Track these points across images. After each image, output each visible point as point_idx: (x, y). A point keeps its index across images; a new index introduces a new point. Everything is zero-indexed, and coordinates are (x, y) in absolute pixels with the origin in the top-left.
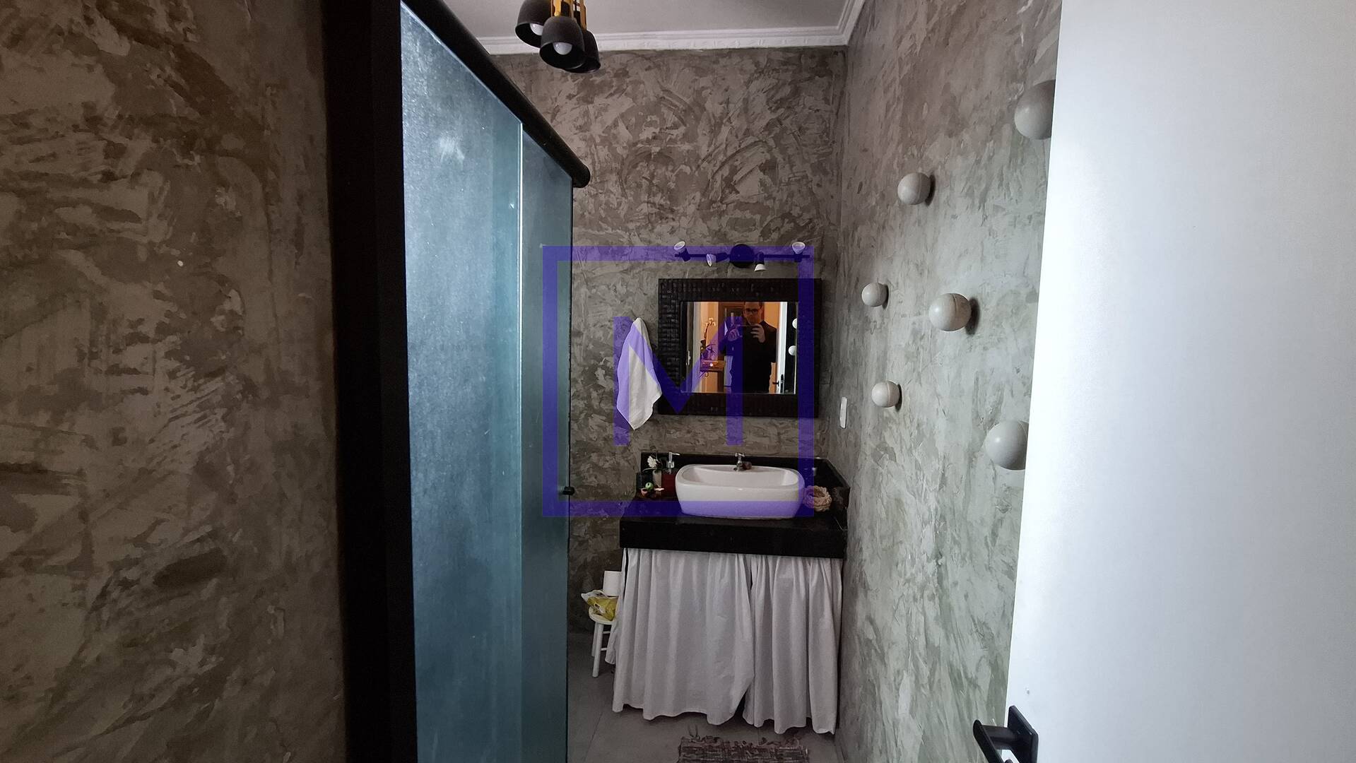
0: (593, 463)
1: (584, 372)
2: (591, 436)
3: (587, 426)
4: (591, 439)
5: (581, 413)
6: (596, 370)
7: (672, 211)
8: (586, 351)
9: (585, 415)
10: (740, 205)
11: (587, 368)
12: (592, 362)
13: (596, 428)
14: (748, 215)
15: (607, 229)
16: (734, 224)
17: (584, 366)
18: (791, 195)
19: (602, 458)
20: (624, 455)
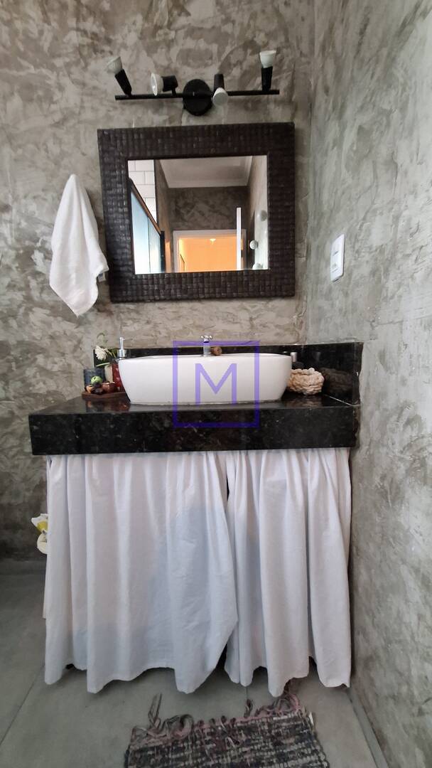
0: (38, 366)
1: (18, 257)
2: (34, 334)
3: (27, 322)
4: (34, 338)
5: (20, 306)
6: (33, 253)
7: (109, 41)
8: (18, 229)
9: (25, 309)
10: (192, 32)
11: (21, 252)
12: (27, 243)
13: (38, 324)
14: (202, 45)
15: (28, 68)
16: (186, 56)
17: (17, 250)
18: (253, 16)
19: (50, 359)
20: (75, 354)
